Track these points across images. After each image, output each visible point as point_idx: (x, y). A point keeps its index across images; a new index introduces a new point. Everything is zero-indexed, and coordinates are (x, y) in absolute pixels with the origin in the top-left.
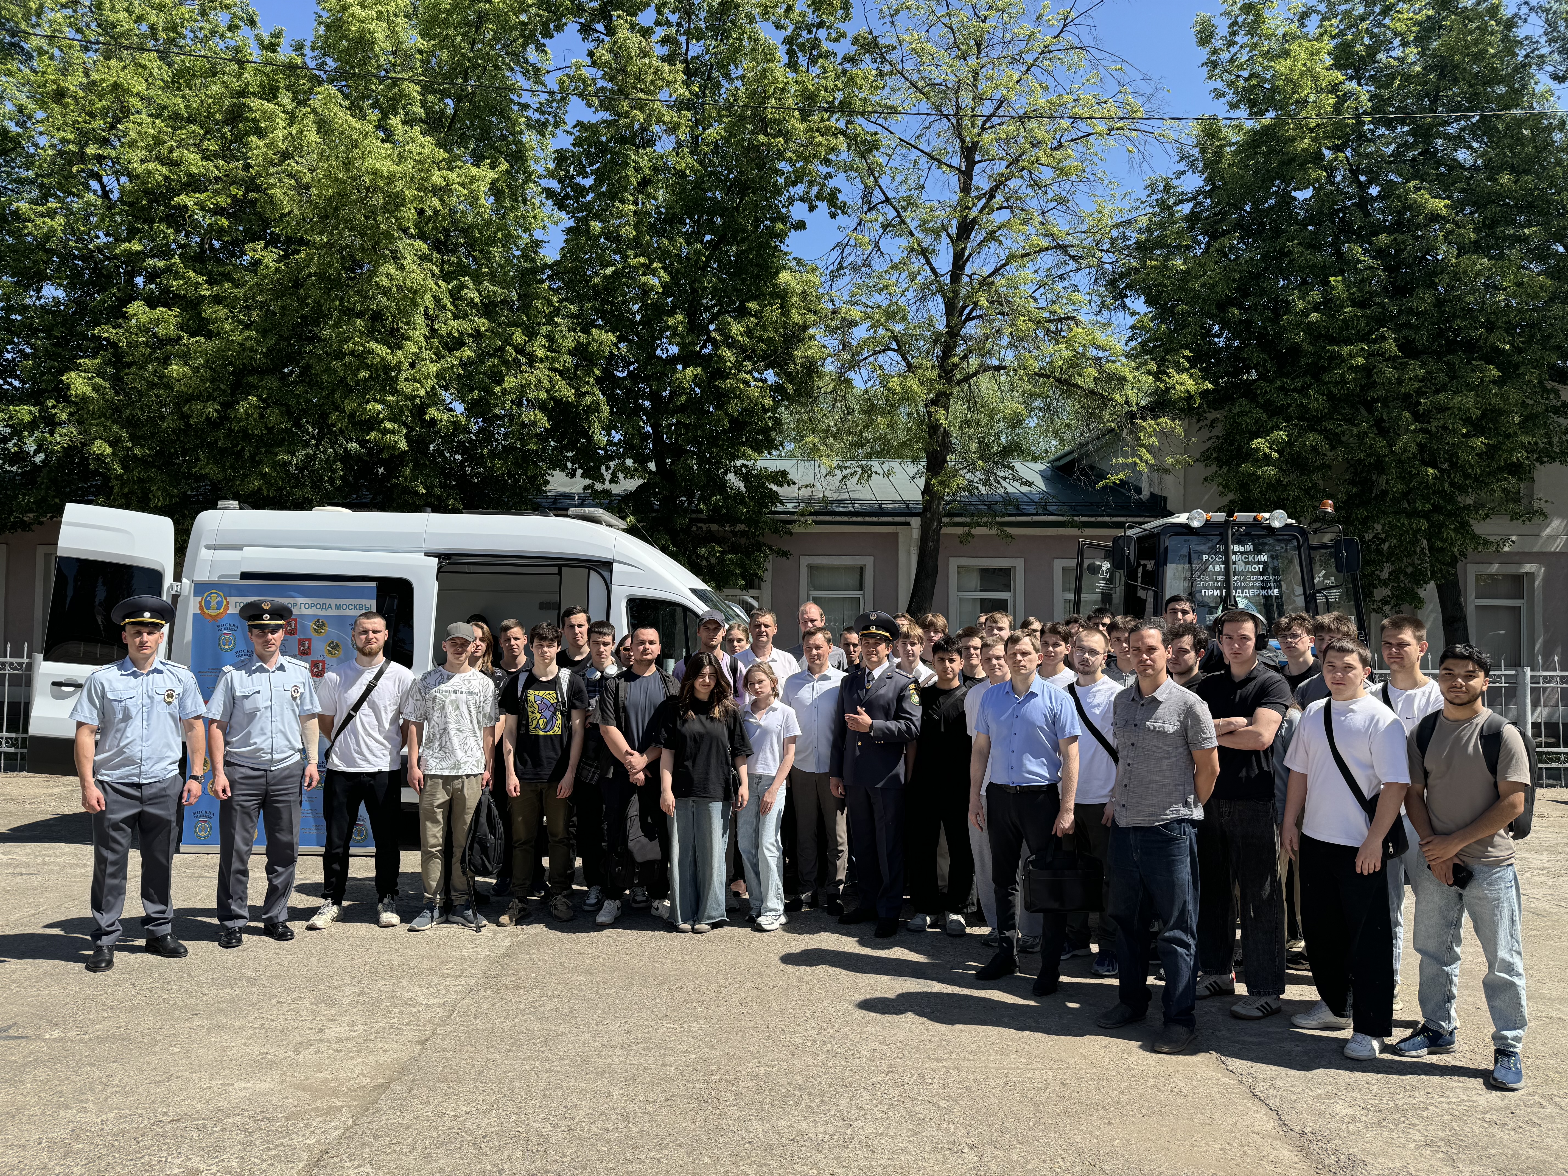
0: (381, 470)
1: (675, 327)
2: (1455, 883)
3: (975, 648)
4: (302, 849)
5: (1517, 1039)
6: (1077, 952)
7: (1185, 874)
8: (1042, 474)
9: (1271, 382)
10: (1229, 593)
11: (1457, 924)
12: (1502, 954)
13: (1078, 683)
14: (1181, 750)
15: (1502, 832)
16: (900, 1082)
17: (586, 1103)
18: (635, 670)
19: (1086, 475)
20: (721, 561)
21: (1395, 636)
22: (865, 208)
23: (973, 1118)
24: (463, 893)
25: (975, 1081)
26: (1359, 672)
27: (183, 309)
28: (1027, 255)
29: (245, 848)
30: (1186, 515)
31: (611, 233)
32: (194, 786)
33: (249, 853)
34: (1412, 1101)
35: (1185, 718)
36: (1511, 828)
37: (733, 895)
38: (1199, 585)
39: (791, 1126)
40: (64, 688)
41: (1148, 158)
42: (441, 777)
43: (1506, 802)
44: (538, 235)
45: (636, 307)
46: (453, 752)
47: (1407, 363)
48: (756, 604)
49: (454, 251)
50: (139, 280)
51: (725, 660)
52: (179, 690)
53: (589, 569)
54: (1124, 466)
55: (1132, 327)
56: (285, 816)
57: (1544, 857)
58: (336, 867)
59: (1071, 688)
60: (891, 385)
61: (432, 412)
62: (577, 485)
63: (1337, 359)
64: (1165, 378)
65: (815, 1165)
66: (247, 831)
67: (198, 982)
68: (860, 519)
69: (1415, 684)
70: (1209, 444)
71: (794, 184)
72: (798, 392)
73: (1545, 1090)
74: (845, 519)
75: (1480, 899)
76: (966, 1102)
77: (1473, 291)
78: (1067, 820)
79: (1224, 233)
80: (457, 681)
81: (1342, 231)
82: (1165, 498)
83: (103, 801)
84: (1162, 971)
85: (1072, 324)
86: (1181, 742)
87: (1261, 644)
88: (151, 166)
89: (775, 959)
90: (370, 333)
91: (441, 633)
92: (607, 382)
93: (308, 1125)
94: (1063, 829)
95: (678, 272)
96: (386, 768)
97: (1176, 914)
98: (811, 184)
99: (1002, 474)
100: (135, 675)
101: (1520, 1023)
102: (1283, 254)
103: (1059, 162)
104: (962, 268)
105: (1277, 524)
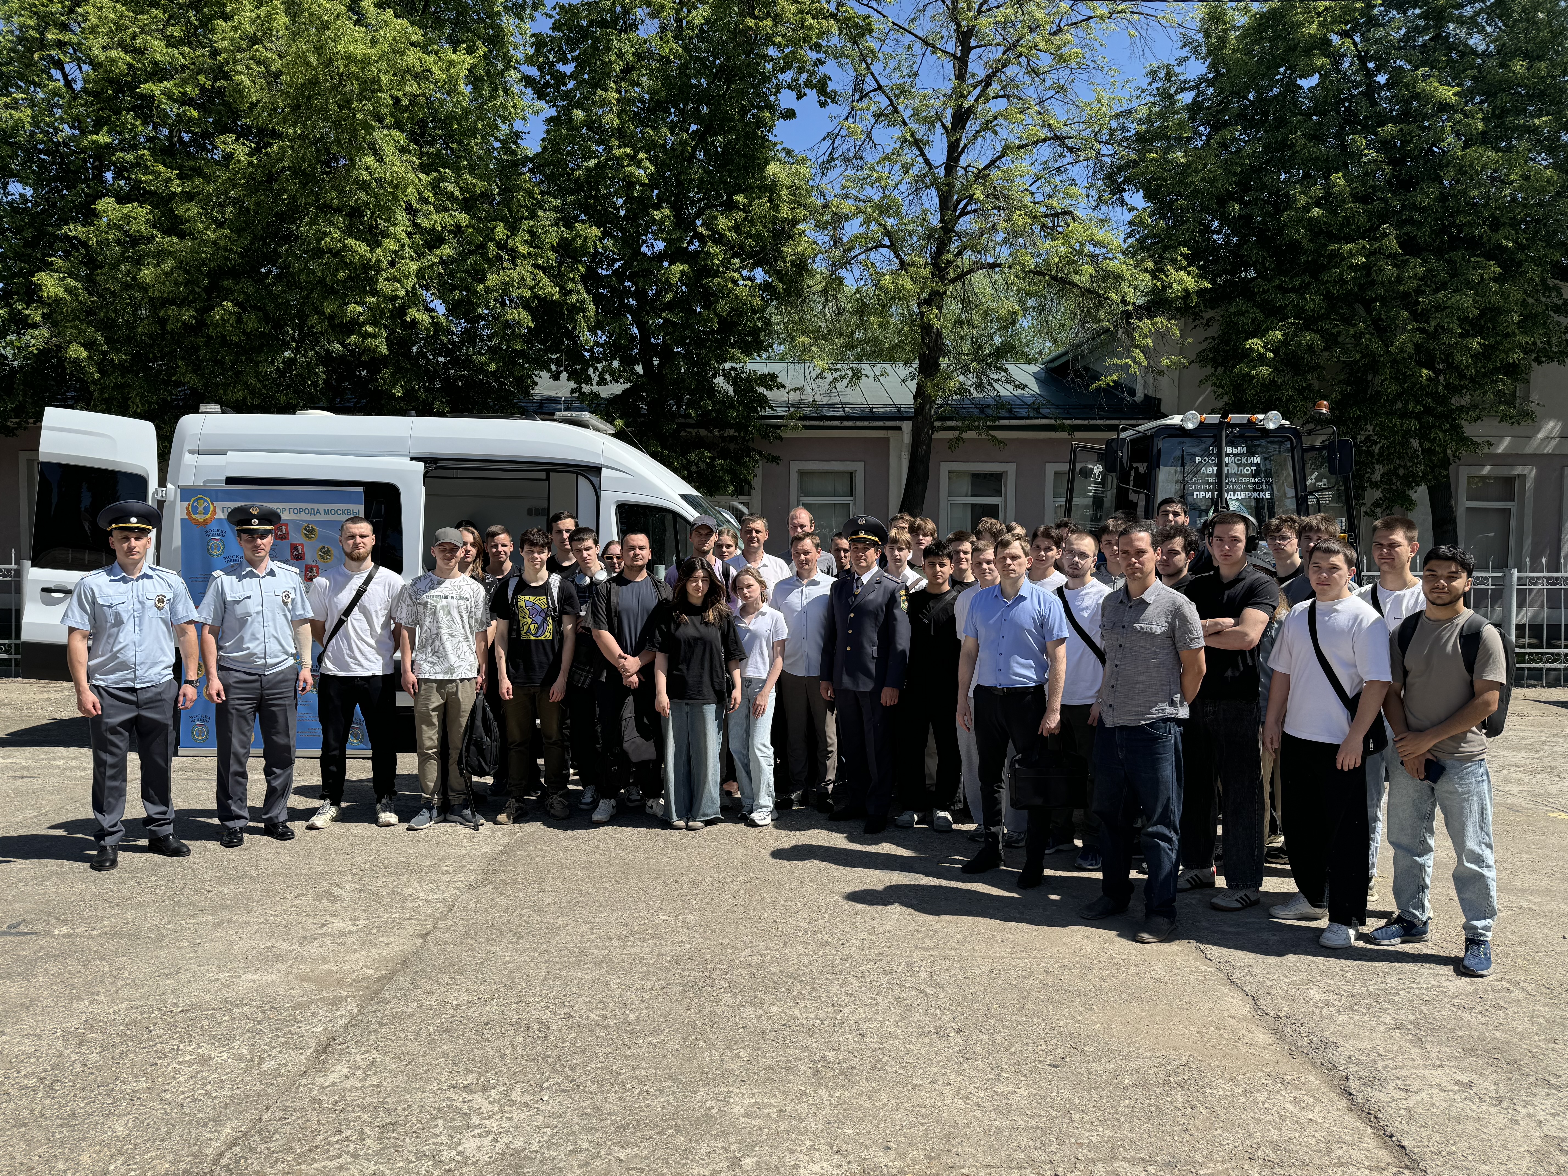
0: (364, 373)
1: (662, 222)
2: (1427, 777)
3: (965, 553)
4: (299, 752)
5: (1487, 928)
6: (1062, 847)
7: (1169, 771)
8: (1036, 376)
9: (1270, 280)
10: (1220, 495)
11: (1431, 817)
12: (1471, 844)
13: (1067, 585)
14: (1168, 650)
15: (1474, 729)
16: (888, 969)
17: (584, 992)
18: (627, 575)
19: (1080, 376)
20: (710, 466)
21: (1386, 537)
22: (857, 97)
23: (958, 1003)
24: (460, 793)
25: (961, 969)
26: (1345, 573)
27: (155, 206)
28: (1024, 146)
29: (242, 751)
30: (1180, 417)
31: (594, 122)
32: (189, 691)
33: (247, 755)
34: (1384, 986)
35: (1173, 619)
36: (1484, 725)
37: (726, 794)
38: (1190, 487)
39: (783, 1012)
40: (54, 595)
41: (1150, 44)
42: (435, 681)
43: (1479, 700)
44: (518, 125)
45: (620, 201)
46: (446, 657)
47: (1407, 261)
48: (745, 510)
49: (431, 144)
50: (109, 176)
51: (717, 566)
52: (169, 595)
53: (577, 474)
54: (1117, 367)
55: (1130, 223)
56: (281, 719)
57: (1522, 755)
58: (333, 768)
59: (1060, 592)
60: (883, 283)
61: (415, 314)
62: (563, 388)
63: (1337, 258)
64: (1162, 276)
65: (806, 1048)
66: (244, 734)
67: (202, 881)
68: (850, 424)
69: (1405, 585)
70: (1204, 345)
71: (783, 70)
72: (786, 290)
73: (1513, 976)
74: (836, 423)
75: (1450, 793)
76: (952, 989)
77: (1480, 184)
78: (1053, 720)
79: (1226, 124)
80: (447, 587)
81: (1347, 121)
82: (1159, 400)
83: (98, 706)
84: (1145, 865)
85: (1069, 219)
86: (1168, 643)
87: (1251, 545)
88: (113, 54)
89: (766, 853)
90: (348, 232)
91: (430, 539)
92: (591, 279)
93: (315, 1014)
94: (1050, 729)
95: (664, 163)
96: (379, 672)
97: (1159, 810)
98: (801, 70)
99: (995, 376)
100: (124, 580)
101: (1489, 913)
102: (1284, 145)
103: (1059, 48)
104: (957, 160)
105: (1271, 426)
